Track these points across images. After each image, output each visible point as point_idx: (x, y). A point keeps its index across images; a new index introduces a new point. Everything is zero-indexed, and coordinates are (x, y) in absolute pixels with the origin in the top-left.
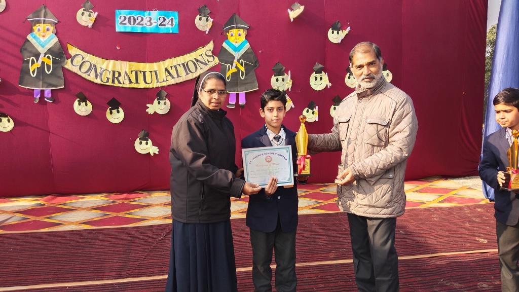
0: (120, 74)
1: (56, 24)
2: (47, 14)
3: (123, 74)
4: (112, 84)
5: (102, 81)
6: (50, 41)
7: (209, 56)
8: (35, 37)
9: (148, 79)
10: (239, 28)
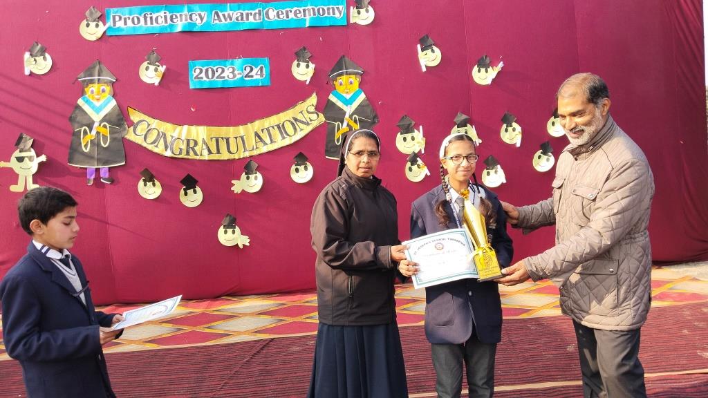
0: (196, 143)
1: (113, 83)
2: (102, 72)
3: (200, 142)
4: (186, 157)
5: (173, 153)
6: (106, 104)
7: (312, 113)
8: (87, 102)
9: (233, 149)
10: (350, 74)
